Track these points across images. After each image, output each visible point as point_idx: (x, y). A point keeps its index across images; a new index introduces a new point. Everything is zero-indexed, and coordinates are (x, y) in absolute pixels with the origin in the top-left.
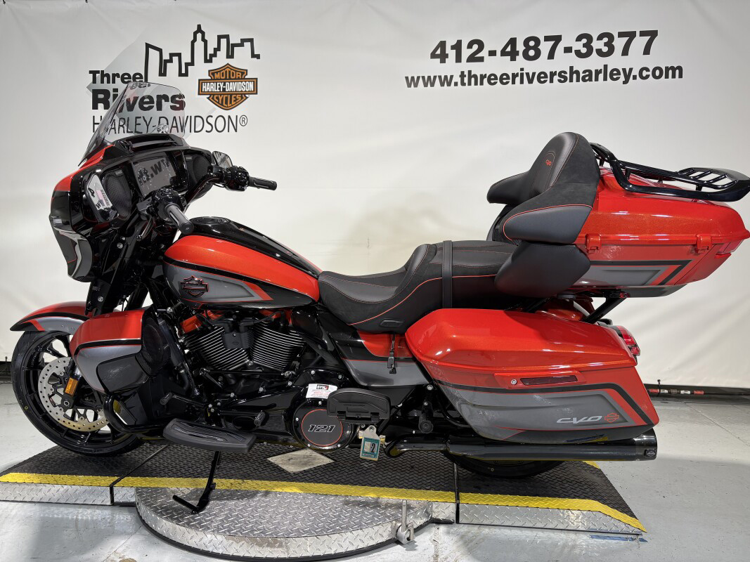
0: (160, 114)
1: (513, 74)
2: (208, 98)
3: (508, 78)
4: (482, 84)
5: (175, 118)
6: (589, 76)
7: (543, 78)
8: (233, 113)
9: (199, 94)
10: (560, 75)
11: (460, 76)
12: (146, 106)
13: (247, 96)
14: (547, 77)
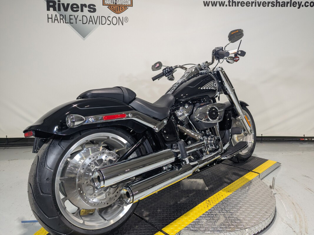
0: (83, 14)
1: (252, 2)
2: (108, 7)
3: (249, 4)
4: (238, 6)
5: (91, 16)
6: (284, 5)
7: (264, 4)
8: (121, 15)
9: (103, 5)
10: (272, 3)
11: (228, 2)
12: (75, 9)
13: (128, 7)
14: (266, 4)
